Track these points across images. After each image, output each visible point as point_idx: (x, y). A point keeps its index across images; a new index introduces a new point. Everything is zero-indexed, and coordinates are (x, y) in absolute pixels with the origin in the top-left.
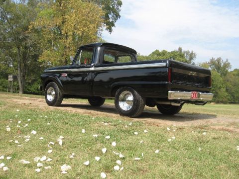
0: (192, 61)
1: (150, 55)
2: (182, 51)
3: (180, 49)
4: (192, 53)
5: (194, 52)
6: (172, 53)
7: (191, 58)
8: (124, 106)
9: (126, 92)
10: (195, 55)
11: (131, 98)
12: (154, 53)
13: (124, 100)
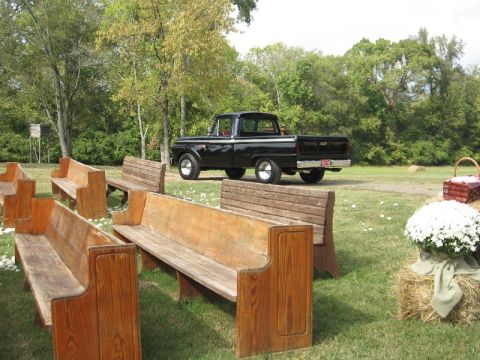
0: (455, 60)
1: (349, 52)
2: (429, 38)
3: (423, 34)
4: (454, 43)
5: (458, 40)
6: (403, 44)
7: (452, 54)
8: (264, 176)
9: (264, 163)
10: (461, 47)
11: (269, 168)
12: (357, 48)
13: (263, 170)
